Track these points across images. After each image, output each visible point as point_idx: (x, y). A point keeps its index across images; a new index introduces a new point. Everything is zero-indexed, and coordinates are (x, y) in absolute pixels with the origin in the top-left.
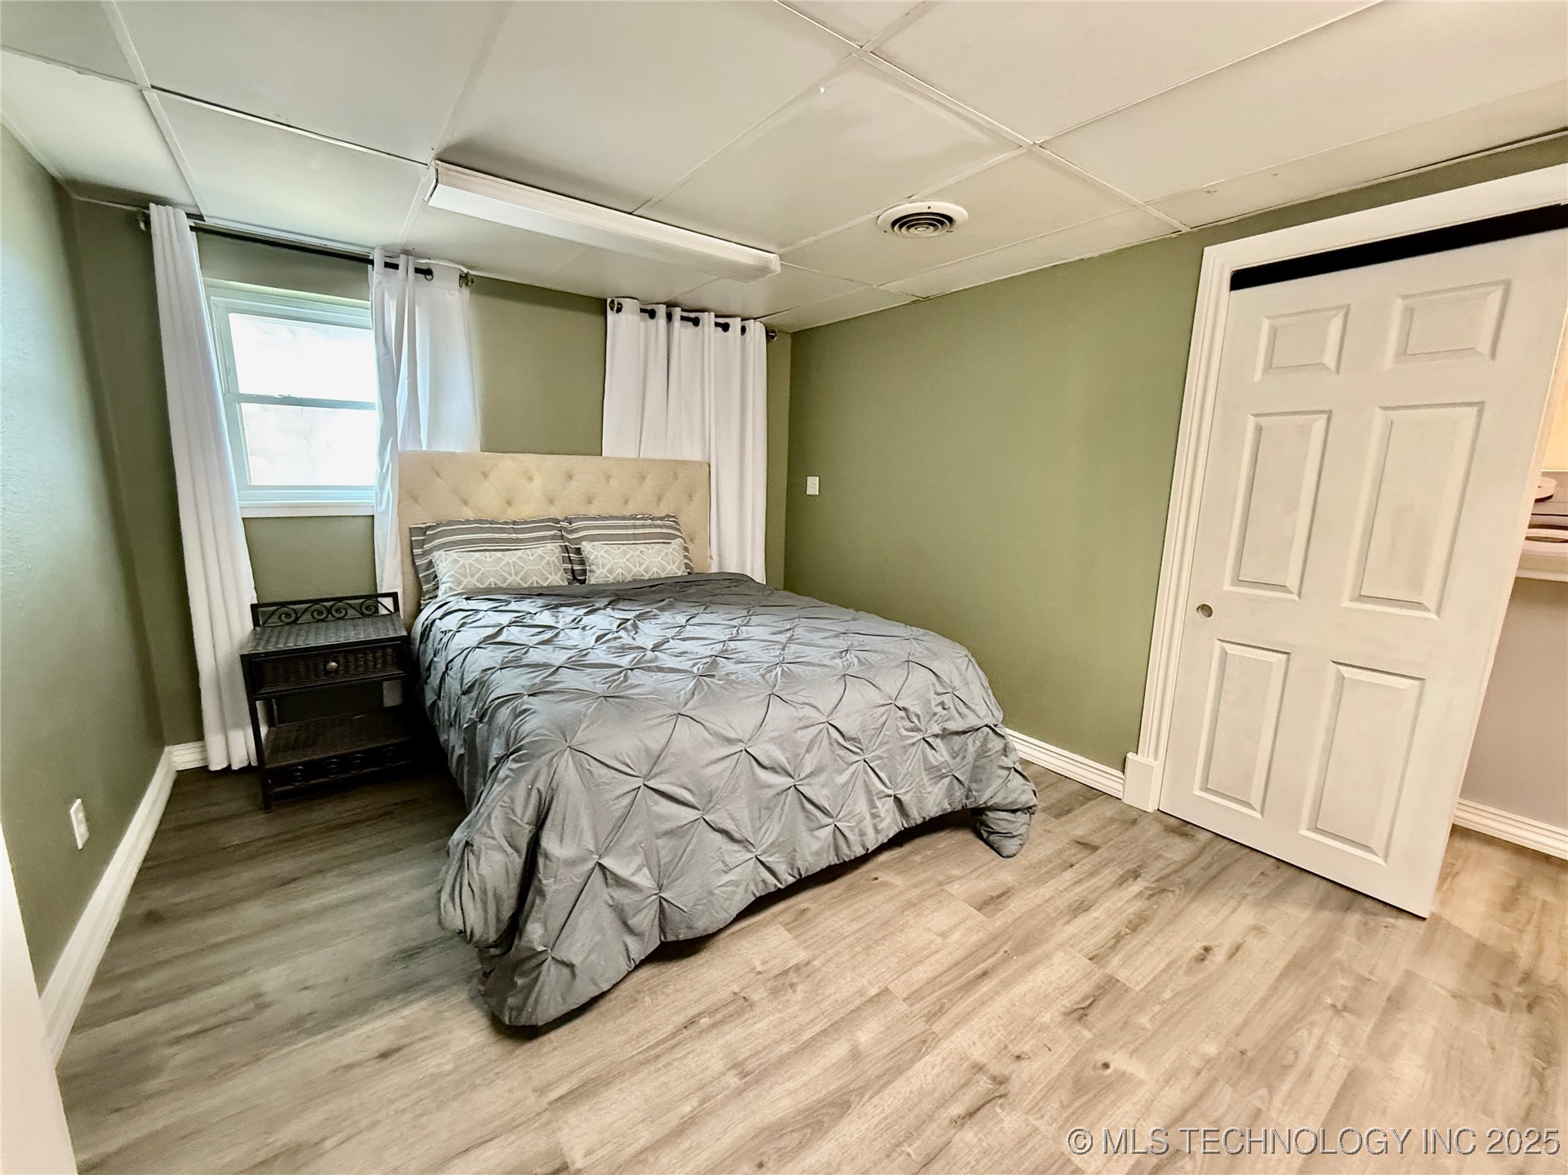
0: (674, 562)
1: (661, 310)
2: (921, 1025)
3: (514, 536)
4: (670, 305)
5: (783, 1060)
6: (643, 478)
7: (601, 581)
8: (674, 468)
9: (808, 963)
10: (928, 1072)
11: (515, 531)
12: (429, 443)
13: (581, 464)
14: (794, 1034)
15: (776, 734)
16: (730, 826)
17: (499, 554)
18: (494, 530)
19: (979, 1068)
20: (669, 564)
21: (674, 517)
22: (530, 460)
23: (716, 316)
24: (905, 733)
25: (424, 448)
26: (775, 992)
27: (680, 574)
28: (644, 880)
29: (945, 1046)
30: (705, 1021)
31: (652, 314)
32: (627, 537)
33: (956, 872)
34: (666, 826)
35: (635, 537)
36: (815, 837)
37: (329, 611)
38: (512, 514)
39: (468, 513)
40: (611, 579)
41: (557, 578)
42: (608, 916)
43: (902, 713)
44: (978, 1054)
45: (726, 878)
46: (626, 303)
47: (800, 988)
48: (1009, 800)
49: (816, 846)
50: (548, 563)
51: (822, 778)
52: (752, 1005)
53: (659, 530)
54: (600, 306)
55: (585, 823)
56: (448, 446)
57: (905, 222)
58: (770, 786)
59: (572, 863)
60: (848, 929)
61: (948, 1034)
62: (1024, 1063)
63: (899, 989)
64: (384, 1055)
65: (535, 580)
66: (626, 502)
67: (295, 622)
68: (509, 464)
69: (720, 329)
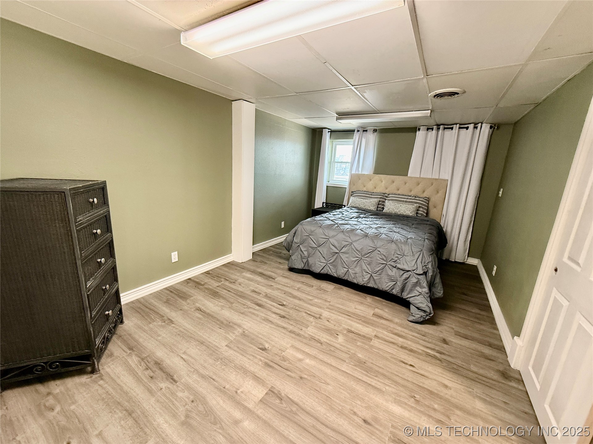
0: (409, 211)
1: (435, 127)
2: (325, 307)
3: (370, 196)
4: (438, 126)
5: (303, 292)
6: (419, 184)
7: (386, 212)
8: (432, 181)
10: (315, 309)
11: (371, 195)
12: (361, 172)
13: (399, 179)
14: (310, 293)
15: (337, 239)
16: (322, 253)
17: (362, 199)
18: (366, 194)
19: (321, 315)
20: (407, 211)
21: (427, 198)
22: (382, 176)
23: (460, 124)
24: (379, 259)
25: (360, 173)
26: (317, 289)
27: (411, 215)
28: (306, 253)
29: (323, 311)
30: (305, 284)
31: (432, 129)
32: (403, 201)
33: (386, 310)
34: (311, 246)
35: (406, 202)
36: (343, 269)
37: (333, 206)
38: (375, 191)
39: (365, 189)
40: (388, 211)
41: (373, 208)
42: (299, 256)
43: (379, 253)
44: (323, 315)
45: (319, 263)
46: (422, 128)
47: (321, 292)
48: (414, 302)
49: (343, 271)
50: (372, 204)
51: (347, 255)
52: (312, 287)
53: (416, 201)
54: (414, 130)
55: (299, 237)
56: (366, 173)
58: (333, 250)
59: (296, 243)
60: (343, 295)
61: (326, 311)
62: (327, 322)
63: (331, 303)
64: (280, 263)
65: (367, 207)
66: (411, 191)
67: (328, 207)
68: (377, 177)
69: (465, 129)
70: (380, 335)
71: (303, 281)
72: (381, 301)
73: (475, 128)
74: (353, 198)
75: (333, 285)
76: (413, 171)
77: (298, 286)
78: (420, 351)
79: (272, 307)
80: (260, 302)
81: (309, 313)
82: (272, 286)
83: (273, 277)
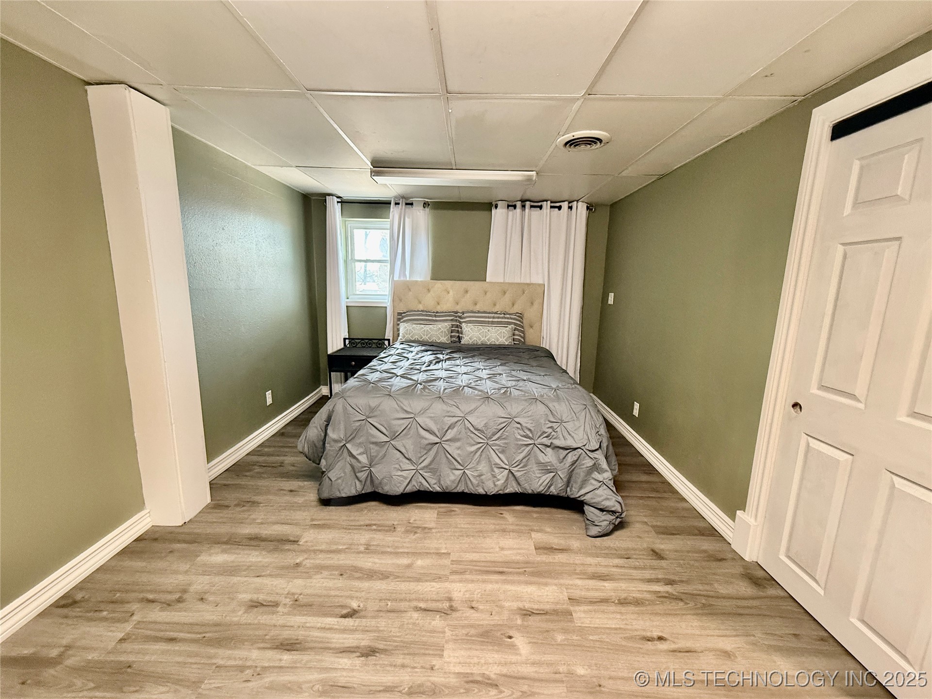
0: (504, 337)
1: (519, 204)
2: (447, 572)
3: (434, 318)
4: (523, 201)
5: (383, 553)
6: (505, 293)
7: (466, 343)
8: (523, 288)
9: (430, 529)
10: (430, 588)
11: (435, 316)
12: (410, 278)
13: (474, 286)
14: (397, 547)
15: (432, 415)
16: (403, 450)
17: (423, 326)
18: (427, 315)
19: (450, 599)
20: (501, 338)
21: (520, 314)
22: (448, 284)
23: (551, 202)
24: (519, 437)
25: (408, 279)
26: (407, 531)
27: (507, 343)
28: (363, 459)
29: (447, 585)
30: (374, 527)
31: (515, 207)
32: (488, 322)
33: (549, 530)
34: (374, 440)
35: (493, 323)
36: (453, 473)
37: (367, 343)
38: (439, 309)
39: (421, 307)
40: (471, 342)
41: (444, 339)
42: (349, 468)
43: (519, 426)
44: (456, 595)
45: (400, 473)
46: (500, 203)
47: (417, 535)
48: (594, 501)
49: (452, 478)
50: (442, 332)
51: (458, 444)
52: (394, 531)
53: (506, 320)
54: (489, 206)
55: (342, 426)
56: (418, 278)
57: (572, 143)
58: (426, 439)
59: (336, 441)
60: (463, 526)
61: (453, 581)
62: (472, 611)
63: (454, 557)
64: (291, 491)
65: (435, 339)
66: (495, 305)
67: (356, 346)
68: (439, 285)
69: (557, 209)
70: (577, 593)
71: (368, 522)
72: (528, 512)
73: (570, 208)
74: (405, 325)
75: (431, 508)
76: (494, 272)
77: (363, 541)
78: (648, 596)
79: (329, 635)
80: (286, 634)
81: (422, 605)
82: (298, 565)
83: (292, 539)
